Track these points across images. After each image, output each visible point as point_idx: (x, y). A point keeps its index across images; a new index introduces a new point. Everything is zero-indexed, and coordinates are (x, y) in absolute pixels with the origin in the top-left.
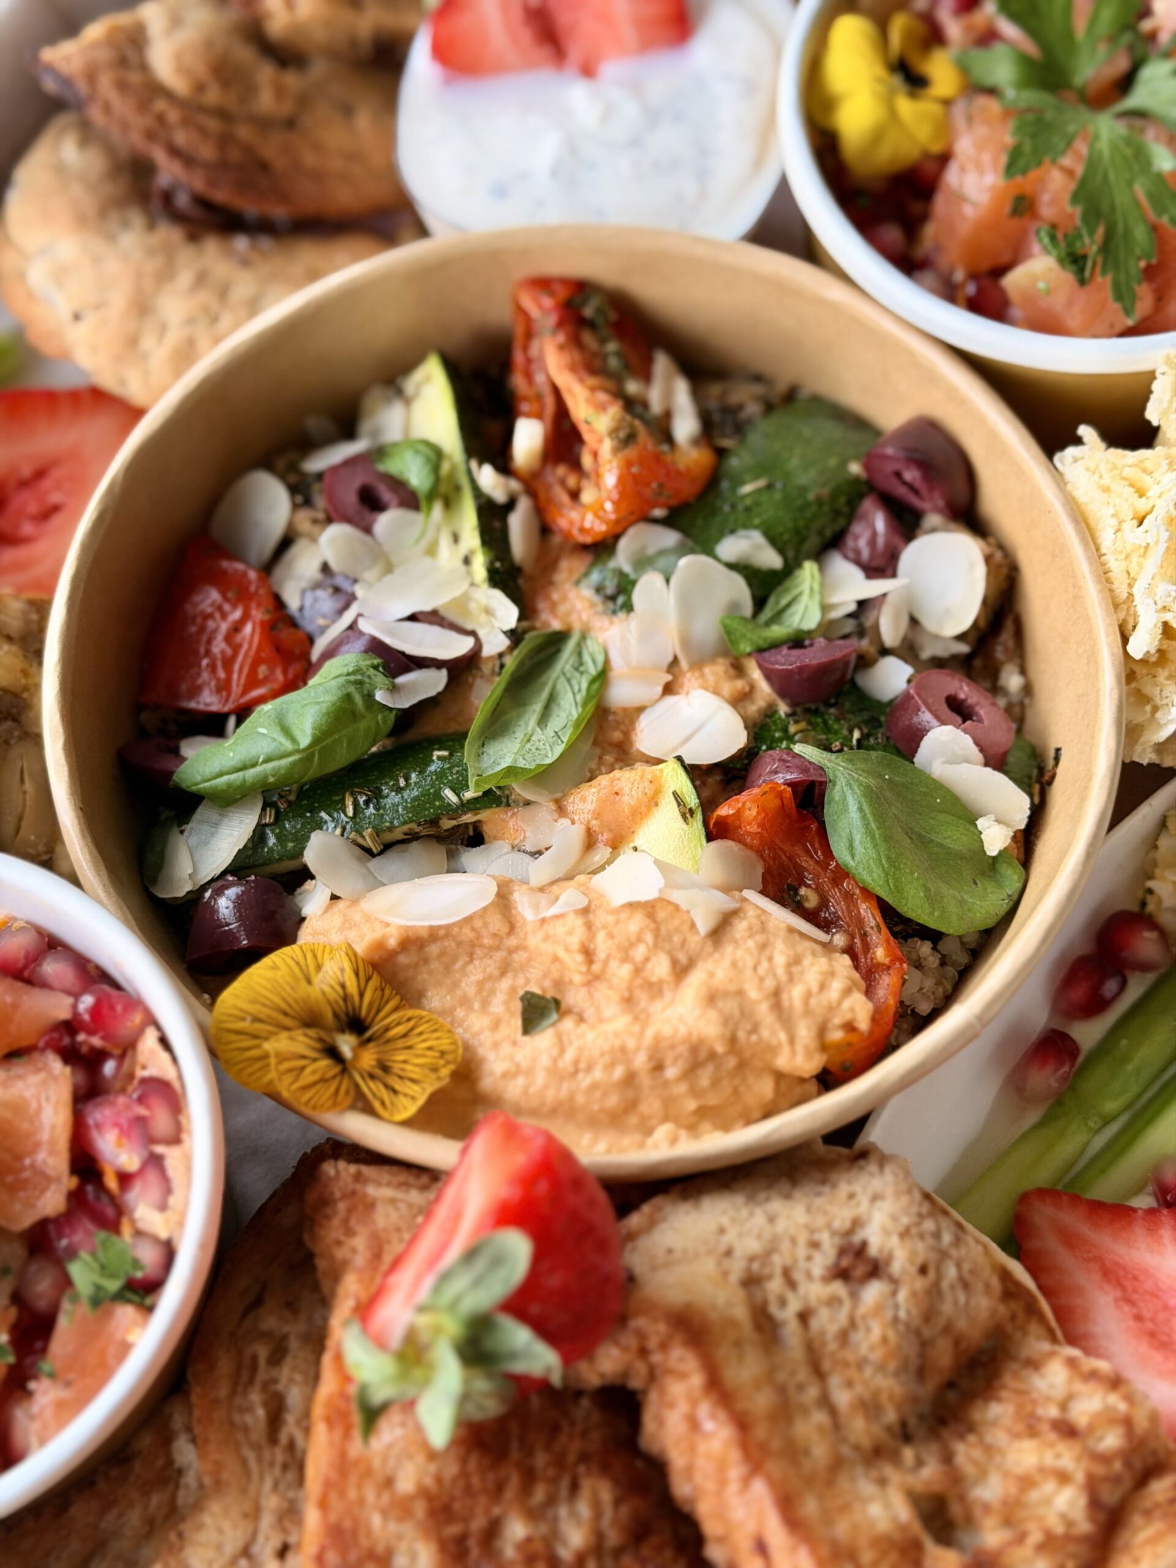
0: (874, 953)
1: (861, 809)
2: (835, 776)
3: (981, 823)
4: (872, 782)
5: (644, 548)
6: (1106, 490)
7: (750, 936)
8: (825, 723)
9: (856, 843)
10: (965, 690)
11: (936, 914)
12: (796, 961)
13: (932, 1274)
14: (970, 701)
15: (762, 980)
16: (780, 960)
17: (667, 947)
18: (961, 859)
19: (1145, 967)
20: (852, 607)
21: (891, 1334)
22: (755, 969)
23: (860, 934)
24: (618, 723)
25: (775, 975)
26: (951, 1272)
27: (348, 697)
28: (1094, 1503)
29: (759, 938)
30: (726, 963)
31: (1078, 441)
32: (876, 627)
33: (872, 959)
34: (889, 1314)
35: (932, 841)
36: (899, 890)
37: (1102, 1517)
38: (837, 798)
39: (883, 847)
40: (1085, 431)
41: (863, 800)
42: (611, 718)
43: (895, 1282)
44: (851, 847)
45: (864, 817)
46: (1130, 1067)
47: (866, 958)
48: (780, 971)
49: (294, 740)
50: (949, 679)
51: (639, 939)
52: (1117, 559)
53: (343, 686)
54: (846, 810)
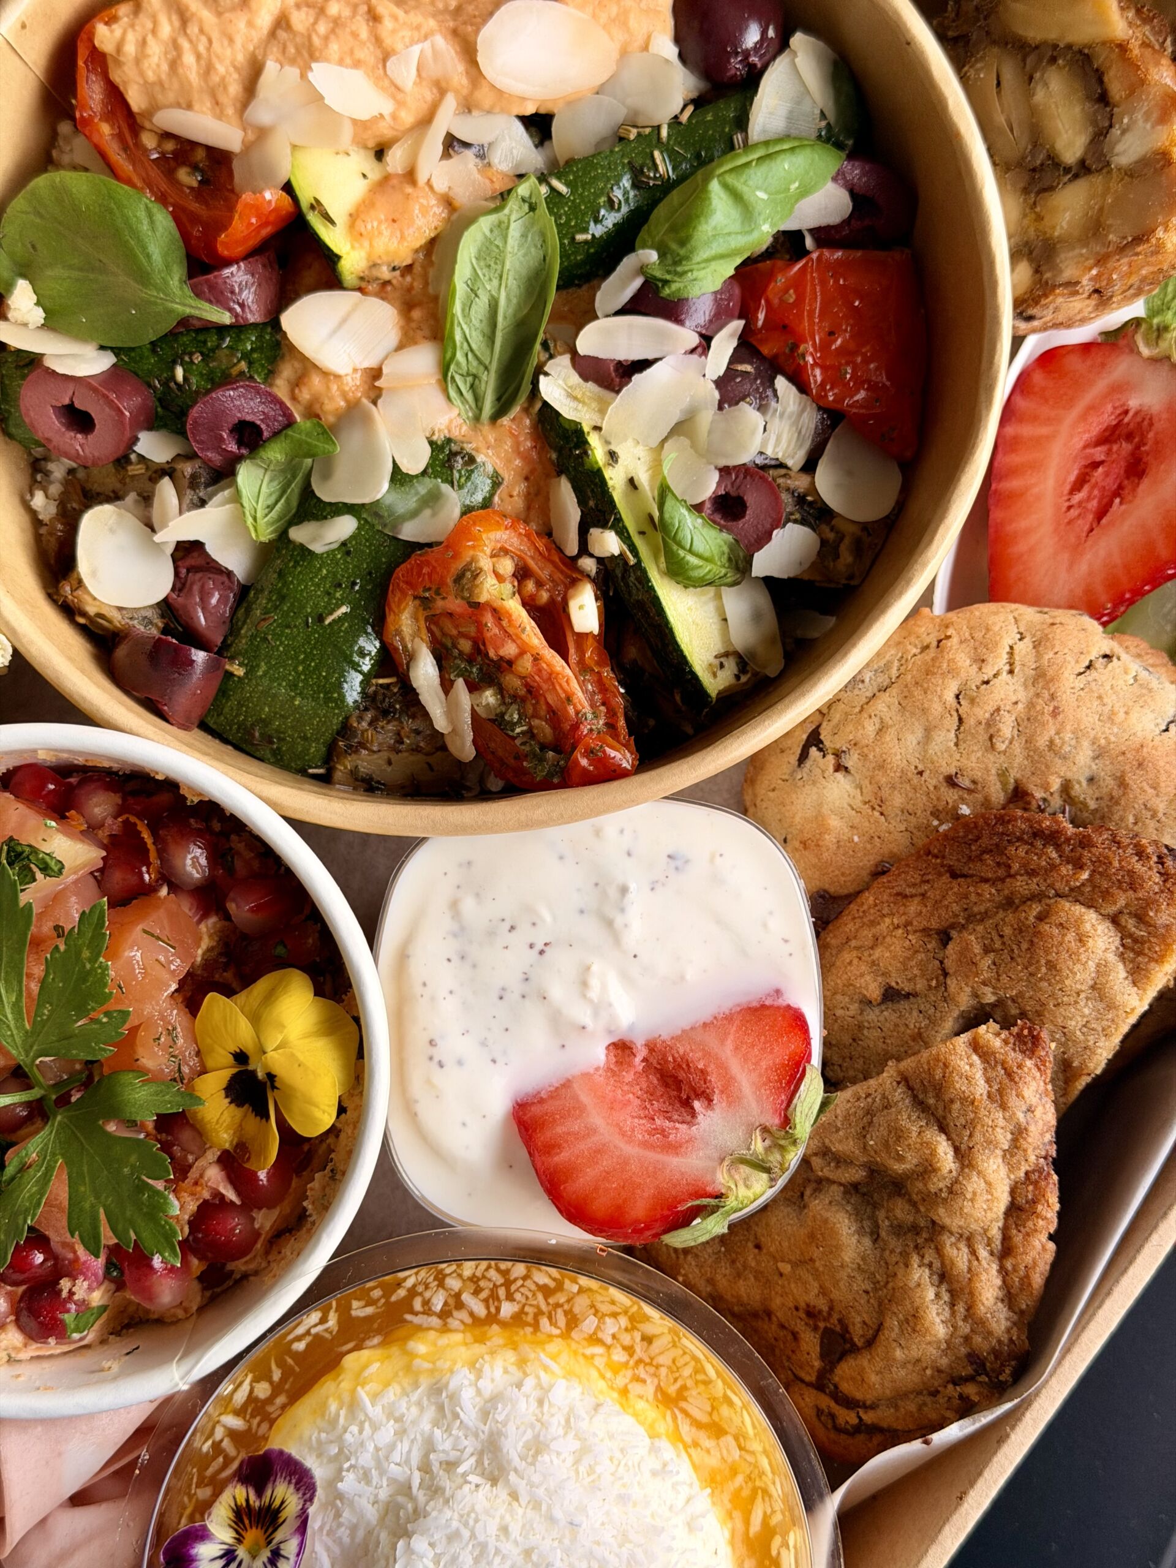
1: (149, 258)
2: (182, 288)
3: (41, 316)
5: (434, 515)
7: (223, 79)
9: (145, 221)
12: (174, 64)
15: (202, 31)
16: (189, 59)
17: (298, 40)
18: (50, 263)
22: (210, 41)
24: (419, 328)
25: (191, 41)
27: (683, 243)
29: (215, 79)
30: (239, 41)
32: (180, 493)
38: (175, 264)
39: (119, 222)
41: (149, 269)
42: (427, 332)
45: (144, 248)
48: (185, 45)
49: (726, 186)
50: (96, 451)
51: (326, 39)
53: (691, 252)
54: (163, 254)
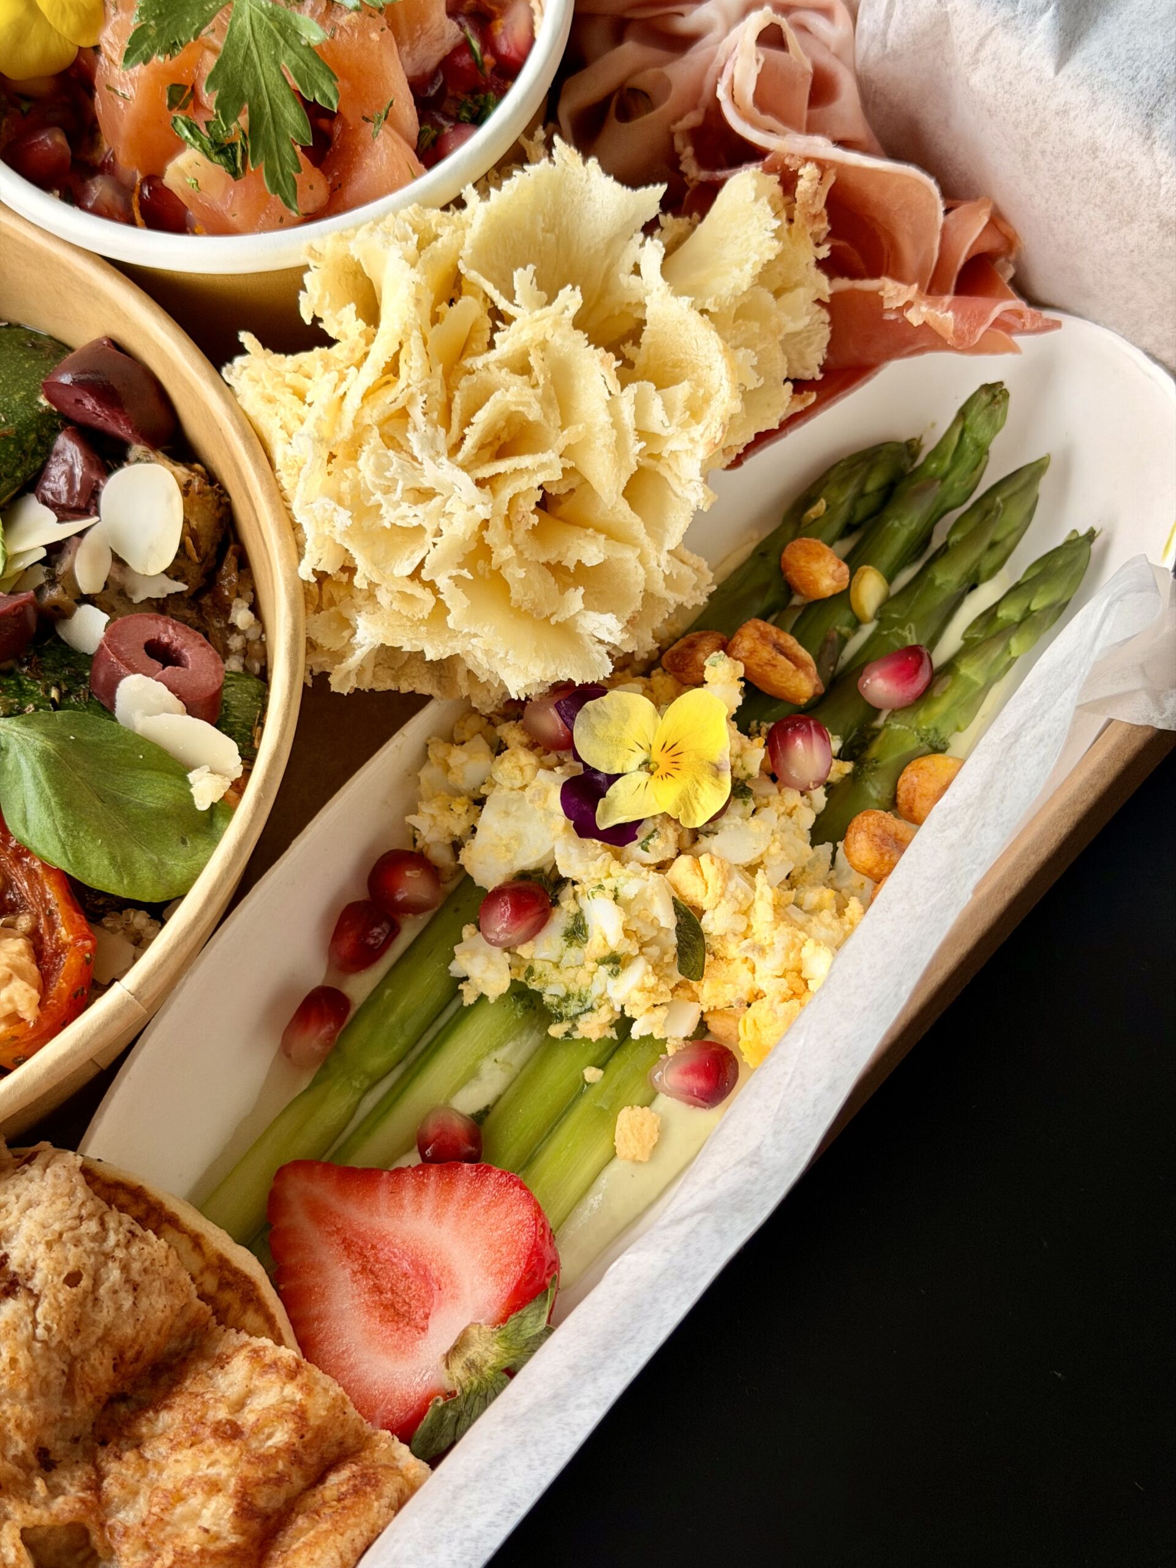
0: (59, 933)
1: (35, 776)
2: (8, 743)
3: (192, 776)
4: (50, 745)
6: (271, 400)
8: (20, 684)
9: (31, 814)
10: (169, 633)
11: (125, 882)
13: (85, 1282)
14: (175, 644)
18: (168, 818)
19: (416, 908)
20: (43, 553)
21: (23, 1357)
23: (45, 914)
26: (114, 1275)
28: (245, 1510)
31: (242, 350)
32: (70, 575)
33: (57, 939)
34: (24, 1334)
35: (129, 802)
36: (79, 861)
37: (255, 1526)
38: (10, 767)
39: (59, 814)
40: (246, 338)
41: (38, 765)
43: (35, 1297)
44: (25, 821)
45: (38, 784)
46: (393, 1019)
47: (51, 938)
50: (152, 622)
52: (290, 475)
54: (19, 780)
